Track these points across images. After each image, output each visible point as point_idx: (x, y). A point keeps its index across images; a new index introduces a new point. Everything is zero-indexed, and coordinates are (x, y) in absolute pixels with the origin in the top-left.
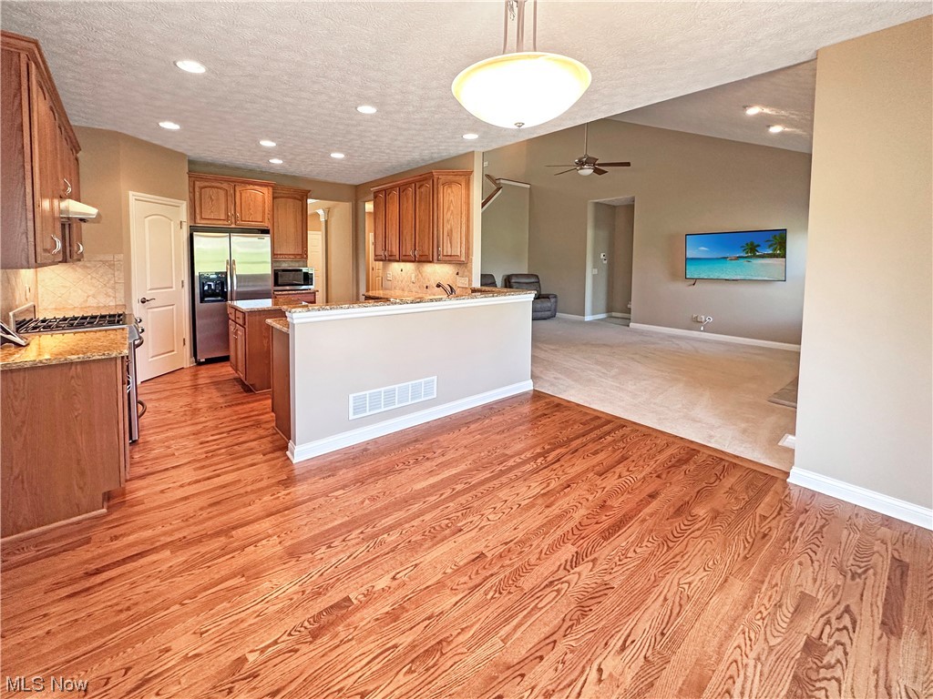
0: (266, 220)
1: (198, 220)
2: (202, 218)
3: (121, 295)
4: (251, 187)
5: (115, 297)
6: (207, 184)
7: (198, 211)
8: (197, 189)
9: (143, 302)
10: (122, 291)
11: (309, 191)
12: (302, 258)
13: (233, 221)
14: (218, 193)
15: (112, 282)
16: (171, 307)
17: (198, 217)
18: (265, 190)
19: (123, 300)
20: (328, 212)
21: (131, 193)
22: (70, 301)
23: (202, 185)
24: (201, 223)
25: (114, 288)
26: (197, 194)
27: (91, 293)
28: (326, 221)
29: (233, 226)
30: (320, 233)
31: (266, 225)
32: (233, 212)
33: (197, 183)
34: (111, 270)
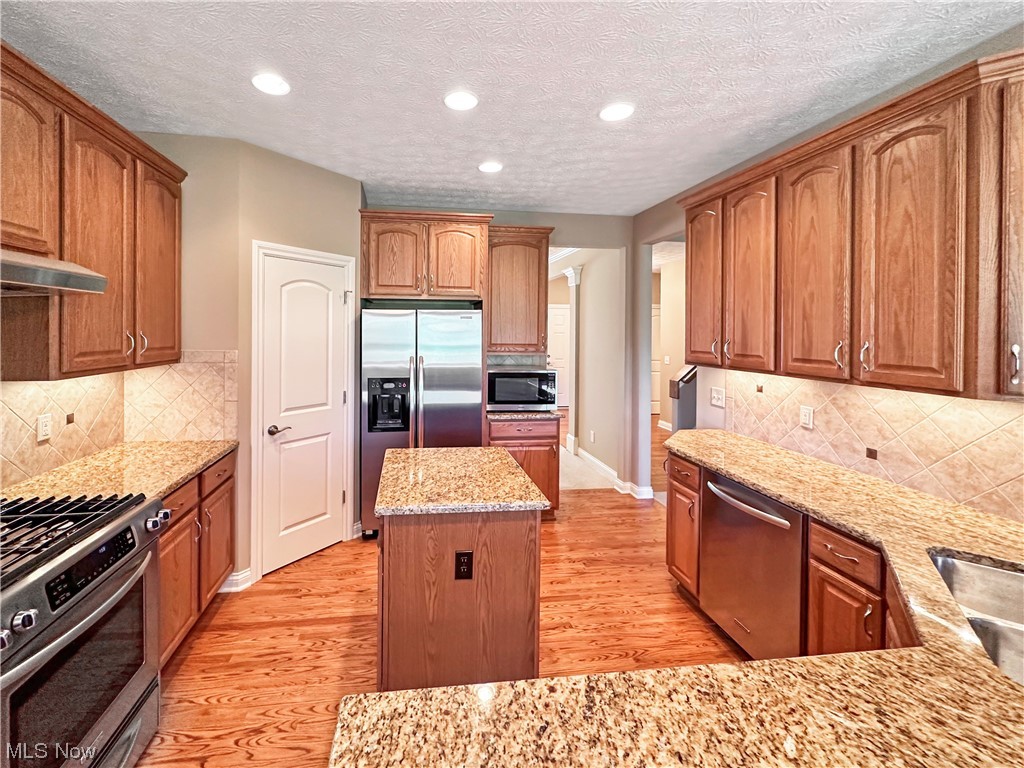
0: (477, 283)
1: (372, 290)
2: (378, 285)
3: (231, 422)
4: (454, 226)
5: (224, 427)
6: (387, 227)
7: (373, 274)
8: (373, 237)
9: (271, 433)
10: (235, 416)
11: (552, 229)
12: (537, 351)
13: (425, 287)
14: (403, 240)
15: (220, 399)
16: (324, 438)
17: (373, 283)
18: (475, 229)
19: (234, 431)
20: (581, 271)
21: (255, 243)
22: (163, 431)
23: (380, 230)
24: (376, 292)
25: (222, 410)
26: (373, 244)
27: (191, 417)
28: (578, 287)
29: (425, 297)
30: (568, 306)
31: (477, 292)
32: (425, 273)
33: (373, 226)
34: (218, 378)
